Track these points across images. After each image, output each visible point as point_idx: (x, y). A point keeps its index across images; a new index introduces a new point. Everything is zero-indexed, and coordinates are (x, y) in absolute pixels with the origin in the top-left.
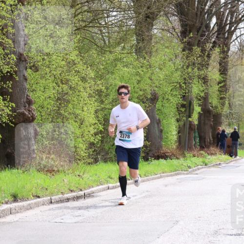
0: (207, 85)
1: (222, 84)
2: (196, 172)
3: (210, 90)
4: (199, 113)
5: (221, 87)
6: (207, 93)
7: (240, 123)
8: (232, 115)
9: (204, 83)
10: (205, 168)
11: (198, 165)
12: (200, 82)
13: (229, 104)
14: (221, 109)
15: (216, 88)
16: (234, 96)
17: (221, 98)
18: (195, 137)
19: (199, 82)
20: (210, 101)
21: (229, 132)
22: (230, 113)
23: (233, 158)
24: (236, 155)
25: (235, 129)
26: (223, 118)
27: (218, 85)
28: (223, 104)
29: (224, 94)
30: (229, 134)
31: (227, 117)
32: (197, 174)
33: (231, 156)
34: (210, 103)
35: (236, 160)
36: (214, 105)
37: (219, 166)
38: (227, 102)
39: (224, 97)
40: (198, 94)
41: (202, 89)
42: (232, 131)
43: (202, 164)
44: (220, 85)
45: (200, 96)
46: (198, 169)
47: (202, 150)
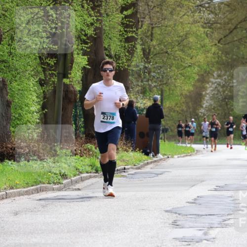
0: (99, 12)
1: (129, 12)
2: (77, 186)
3: (106, 24)
4: (84, 68)
5: (126, 17)
6: (100, 29)
7: (165, 88)
8: (149, 73)
9: (93, 9)
10: (95, 177)
11: (81, 173)
12: (86, 6)
13: (144, 50)
14: (128, 60)
15: (118, 17)
16: (152, 34)
17: (128, 40)
18: (76, 116)
19: (83, 7)
20: (106, 45)
21: (142, 106)
22: (146, 68)
23: (150, 158)
24: (157, 152)
25: (155, 100)
26: (130, 77)
27: (122, 12)
28: (131, 52)
29: (133, 32)
30: (142, 110)
31: (140, 76)
32: (79, 189)
33: (147, 154)
34: (106, 49)
35: (155, 161)
36: (113, 53)
37: (123, 174)
38: (139, 48)
39: (133, 37)
40: (82, 30)
41: (89, 20)
42: (149, 103)
43: (89, 169)
44: (125, 13)
45: (86, 35)
46: (82, 180)
47: (90, 142)
